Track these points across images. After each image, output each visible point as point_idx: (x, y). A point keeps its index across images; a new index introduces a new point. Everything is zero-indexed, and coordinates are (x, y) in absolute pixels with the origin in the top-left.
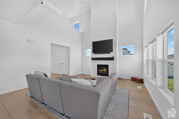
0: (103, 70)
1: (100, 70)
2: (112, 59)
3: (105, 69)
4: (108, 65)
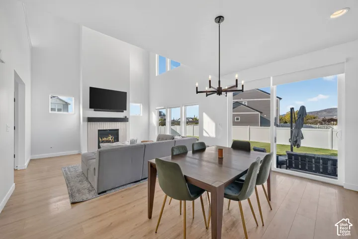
0: (108, 139)
1: (102, 139)
2: (125, 120)
3: (111, 137)
4: (118, 130)
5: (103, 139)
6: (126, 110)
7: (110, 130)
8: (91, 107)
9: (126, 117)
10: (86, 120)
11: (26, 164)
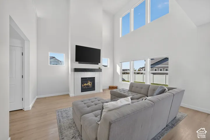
0: (87, 84)
2: (99, 70)
3: (90, 83)
4: (94, 78)
5: (84, 85)
6: (100, 63)
7: (89, 78)
8: (76, 61)
9: (100, 68)
10: (73, 70)
11: (31, 106)
